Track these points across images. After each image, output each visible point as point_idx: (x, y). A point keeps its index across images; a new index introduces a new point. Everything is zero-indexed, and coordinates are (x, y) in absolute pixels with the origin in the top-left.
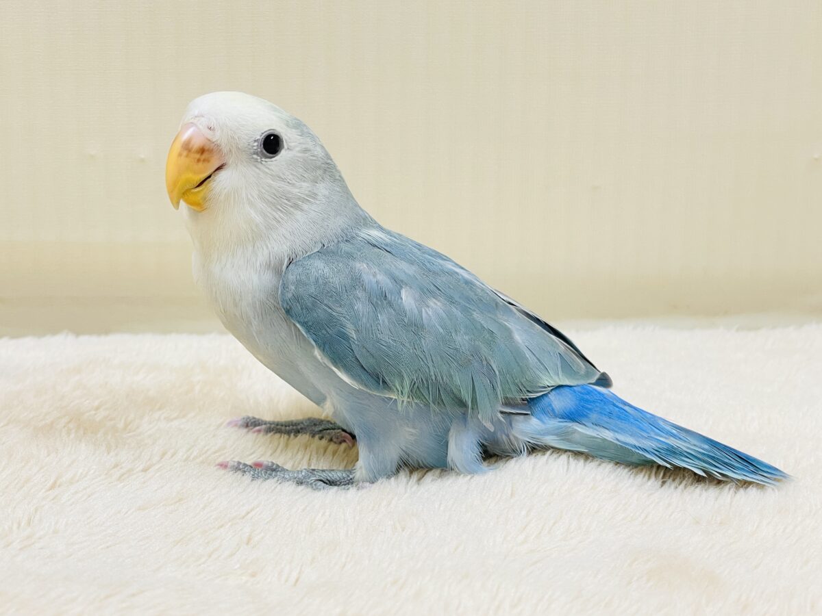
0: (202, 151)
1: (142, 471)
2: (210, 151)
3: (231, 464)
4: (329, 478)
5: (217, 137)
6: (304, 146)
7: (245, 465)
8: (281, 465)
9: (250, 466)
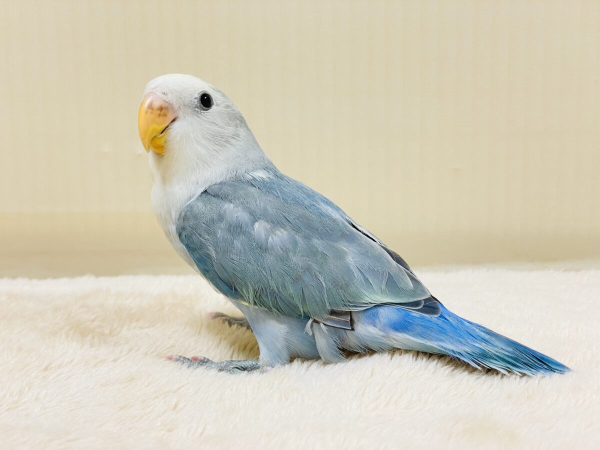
0: (161, 109)
1: (113, 361)
2: (167, 108)
3: (174, 357)
4: (243, 366)
5: (170, 98)
6: (226, 103)
7: (185, 358)
8: (210, 359)
9: (188, 359)
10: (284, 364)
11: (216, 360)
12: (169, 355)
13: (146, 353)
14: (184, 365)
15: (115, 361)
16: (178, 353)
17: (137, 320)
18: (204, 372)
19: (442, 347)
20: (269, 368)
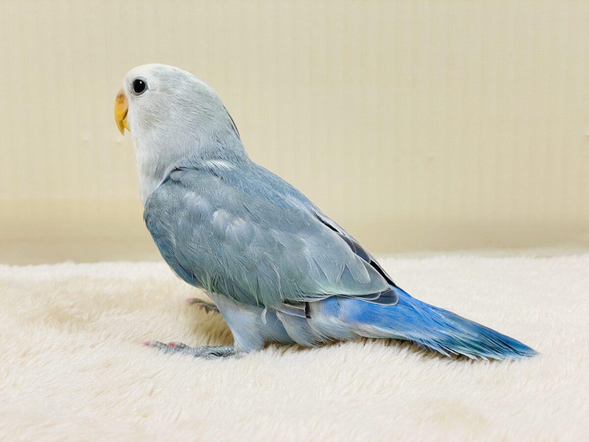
1: (91, 347)
4: (219, 352)
7: (162, 344)
8: (187, 345)
9: (165, 345)
10: (259, 350)
11: (192, 346)
12: (146, 340)
13: (123, 339)
14: (161, 351)
15: (92, 347)
16: (155, 339)
17: (116, 307)
18: (181, 357)
19: (410, 336)
20: (244, 354)
